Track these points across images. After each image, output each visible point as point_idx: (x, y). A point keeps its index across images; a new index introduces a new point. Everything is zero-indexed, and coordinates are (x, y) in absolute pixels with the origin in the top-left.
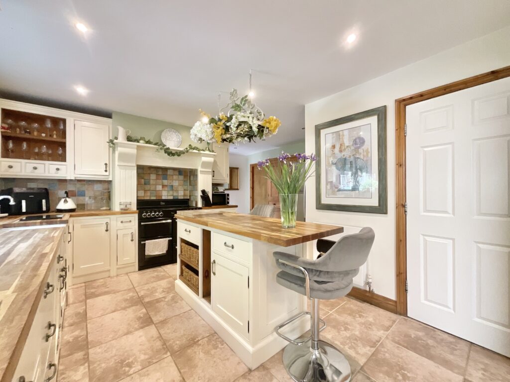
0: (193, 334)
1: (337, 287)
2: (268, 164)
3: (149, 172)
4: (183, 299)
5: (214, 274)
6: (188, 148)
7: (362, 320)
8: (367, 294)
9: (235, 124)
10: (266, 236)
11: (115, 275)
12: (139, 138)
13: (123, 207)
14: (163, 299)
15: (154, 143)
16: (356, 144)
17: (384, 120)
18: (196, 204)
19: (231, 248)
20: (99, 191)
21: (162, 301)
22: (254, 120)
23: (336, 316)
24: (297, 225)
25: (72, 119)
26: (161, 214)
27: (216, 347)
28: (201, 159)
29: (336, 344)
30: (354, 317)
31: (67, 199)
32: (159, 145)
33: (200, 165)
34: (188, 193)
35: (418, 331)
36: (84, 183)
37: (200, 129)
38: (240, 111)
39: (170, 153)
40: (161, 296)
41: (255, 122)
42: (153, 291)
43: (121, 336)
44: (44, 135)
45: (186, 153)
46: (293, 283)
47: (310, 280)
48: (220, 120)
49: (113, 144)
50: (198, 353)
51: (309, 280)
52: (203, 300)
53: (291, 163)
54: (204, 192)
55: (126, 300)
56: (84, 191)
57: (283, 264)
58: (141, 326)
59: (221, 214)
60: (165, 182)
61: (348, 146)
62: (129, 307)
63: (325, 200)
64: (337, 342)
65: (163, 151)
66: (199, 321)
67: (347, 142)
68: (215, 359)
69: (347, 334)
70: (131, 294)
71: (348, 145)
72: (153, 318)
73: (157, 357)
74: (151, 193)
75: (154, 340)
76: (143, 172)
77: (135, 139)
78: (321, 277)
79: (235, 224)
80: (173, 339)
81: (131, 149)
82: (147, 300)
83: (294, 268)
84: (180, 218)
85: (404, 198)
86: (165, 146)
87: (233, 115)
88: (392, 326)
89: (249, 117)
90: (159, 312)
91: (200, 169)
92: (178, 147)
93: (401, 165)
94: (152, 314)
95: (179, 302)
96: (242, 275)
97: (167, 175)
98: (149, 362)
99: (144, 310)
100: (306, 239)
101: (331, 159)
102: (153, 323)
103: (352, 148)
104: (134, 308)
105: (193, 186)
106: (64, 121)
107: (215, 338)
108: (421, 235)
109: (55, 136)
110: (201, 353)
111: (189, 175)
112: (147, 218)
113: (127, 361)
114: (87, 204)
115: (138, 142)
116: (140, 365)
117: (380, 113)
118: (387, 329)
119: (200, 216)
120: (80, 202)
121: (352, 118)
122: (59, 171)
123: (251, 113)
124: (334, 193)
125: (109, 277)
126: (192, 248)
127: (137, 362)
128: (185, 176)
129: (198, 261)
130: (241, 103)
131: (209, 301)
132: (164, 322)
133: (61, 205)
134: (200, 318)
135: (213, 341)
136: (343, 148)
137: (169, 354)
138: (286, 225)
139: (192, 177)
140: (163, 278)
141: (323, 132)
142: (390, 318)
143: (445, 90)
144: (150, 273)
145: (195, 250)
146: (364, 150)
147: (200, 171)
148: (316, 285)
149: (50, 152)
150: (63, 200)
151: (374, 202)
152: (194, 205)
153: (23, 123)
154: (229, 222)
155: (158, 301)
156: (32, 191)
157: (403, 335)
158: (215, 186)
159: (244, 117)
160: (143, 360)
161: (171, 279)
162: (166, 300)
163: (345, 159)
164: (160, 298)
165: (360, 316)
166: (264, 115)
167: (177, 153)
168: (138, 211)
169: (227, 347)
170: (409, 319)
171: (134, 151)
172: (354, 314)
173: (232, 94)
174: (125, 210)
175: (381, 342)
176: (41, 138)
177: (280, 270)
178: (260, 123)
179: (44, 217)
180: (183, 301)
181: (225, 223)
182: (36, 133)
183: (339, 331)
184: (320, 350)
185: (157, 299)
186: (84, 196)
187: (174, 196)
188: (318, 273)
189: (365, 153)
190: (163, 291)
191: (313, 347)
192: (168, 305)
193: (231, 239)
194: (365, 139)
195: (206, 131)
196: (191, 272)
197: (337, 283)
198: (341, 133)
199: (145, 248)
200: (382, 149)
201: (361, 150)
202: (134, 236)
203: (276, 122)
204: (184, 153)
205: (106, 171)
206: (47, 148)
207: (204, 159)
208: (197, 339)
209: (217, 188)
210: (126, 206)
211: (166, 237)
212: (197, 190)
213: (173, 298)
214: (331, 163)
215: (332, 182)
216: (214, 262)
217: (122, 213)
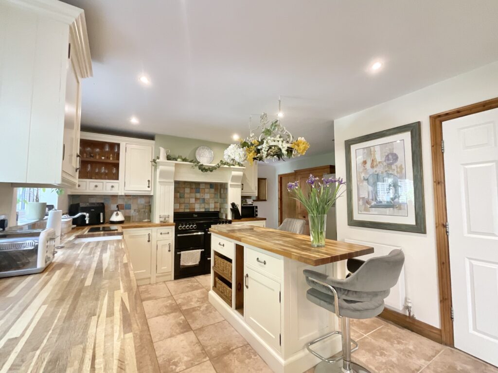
0: (228, 343)
1: (366, 307)
2: (297, 187)
3: (184, 186)
4: (216, 310)
5: (247, 287)
6: (220, 164)
7: (401, 347)
8: (408, 320)
9: (266, 148)
10: (296, 255)
11: (155, 282)
12: (177, 156)
13: (162, 219)
14: (199, 308)
15: (189, 161)
16: (388, 160)
17: (418, 137)
18: (226, 217)
19: (263, 264)
20: (142, 204)
21: (198, 310)
22: (283, 144)
23: (371, 340)
24: (327, 244)
25: (124, 143)
26: (195, 227)
27: (250, 358)
28: (231, 173)
29: (371, 369)
30: (392, 344)
31: (119, 212)
32: (194, 163)
33: (230, 179)
34: (218, 205)
35: (465, 364)
36: (130, 197)
37: (233, 151)
38: (270, 135)
39: (203, 169)
40: (196, 305)
41: (284, 146)
42: (189, 300)
43: (166, 338)
44: (103, 158)
45: (218, 169)
46: (323, 300)
47: (339, 298)
48: (252, 145)
49: (155, 163)
50: (233, 361)
51: (337, 299)
52: (236, 312)
53: (319, 183)
54: (233, 205)
55: (166, 307)
56: (130, 205)
57: (313, 282)
58: (182, 331)
59: (251, 229)
60: (198, 195)
61: (380, 162)
62: (169, 313)
63: (357, 217)
64: (370, 366)
65: (197, 167)
66: (233, 331)
67: (379, 158)
68: (249, 368)
69: (383, 359)
70: (170, 301)
71: (380, 160)
72: (191, 325)
73: (198, 360)
74: (185, 206)
75: (194, 345)
76: (179, 186)
77: (174, 157)
78: (349, 296)
79: (267, 241)
80: (210, 346)
81: (170, 166)
82: (184, 308)
83: (324, 286)
84: (214, 232)
85: (445, 218)
86: (199, 162)
87: (264, 139)
88: (435, 355)
89: (278, 141)
90: (196, 319)
91: (230, 183)
92: (210, 163)
93: (439, 182)
94: (190, 321)
95: (213, 312)
96: (273, 290)
97: (199, 188)
98: (192, 364)
99: (183, 317)
100: (334, 259)
101: (363, 175)
102: (192, 330)
103: (385, 164)
104: (173, 314)
105: (224, 198)
106: (118, 145)
107: (248, 349)
108: (466, 259)
109: (111, 159)
110: (236, 361)
111: (220, 189)
112: (182, 230)
113: (173, 361)
114: (132, 216)
115: (176, 160)
116: (185, 365)
117: (414, 129)
118: (429, 358)
119: (233, 231)
120: (127, 215)
121: (384, 134)
122: (113, 188)
123: (280, 137)
124: (366, 210)
125: (150, 284)
126: (226, 262)
127: (182, 363)
128: (216, 189)
129: (231, 274)
130: (271, 128)
131: (242, 313)
132: (201, 329)
133: (114, 218)
134: (233, 329)
135: (247, 351)
136: (375, 164)
137: (208, 358)
138: (315, 244)
139: (222, 190)
140: (197, 288)
141: (353, 148)
142: (434, 347)
143: (484, 106)
144: (185, 282)
145: (229, 263)
146: (397, 167)
147: (230, 185)
148: (345, 304)
149: (107, 172)
150: (115, 213)
151: (411, 221)
152: (224, 218)
153: (89, 149)
154: (260, 239)
155: (194, 309)
156: (93, 205)
157: (447, 367)
158: (244, 198)
159: (274, 141)
160: (187, 362)
161: (204, 290)
162: (201, 309)
163: (377, 175)
164: (196, 307)
165: (399, 343)
166: (293, 137)
167: (209, 168)
168: (175, 223)
169: (259, 358)
170: (456, 350)
171: (173, 169)
172: (392, 340)
173: (262, 117)
174: (164, 222)
175: (420, 371)
176: (102, 161)
177: (310, 287)
178: (289, 145)
179: (101, 229)
180: (217, 312)
181: (258, 240)
182: (97, 157)
183: (374, 355)
184: (352, 370)
185: (193, 308)
186: (130, 209)
187: (205, 209)
188: (346, 292)
189: (399, 170)
190: (198, 301)
191: (345, 367)
192: (203, 314)
193: (264, 256)
194: (399, 156)
195: (239, 154)
196: (224, 284)
197: (367, 303)
198: (372, 148)
199: (180, 258)
200: (417, 167)
201: (394, 167)
202: (171, 247)
203: (304, 145)
204: (215, 169)
205: (149, 187)
206: (105, 169)
207: (234, 173)
208: (232, 348)
209: (246, 201)
210: (165, 219)
211: (199, 249)
212: (227, 203)
213: (207, 308)
214: (362, 178)
215: (364, 198)
216: (247, 276)
217: (162, 226)
